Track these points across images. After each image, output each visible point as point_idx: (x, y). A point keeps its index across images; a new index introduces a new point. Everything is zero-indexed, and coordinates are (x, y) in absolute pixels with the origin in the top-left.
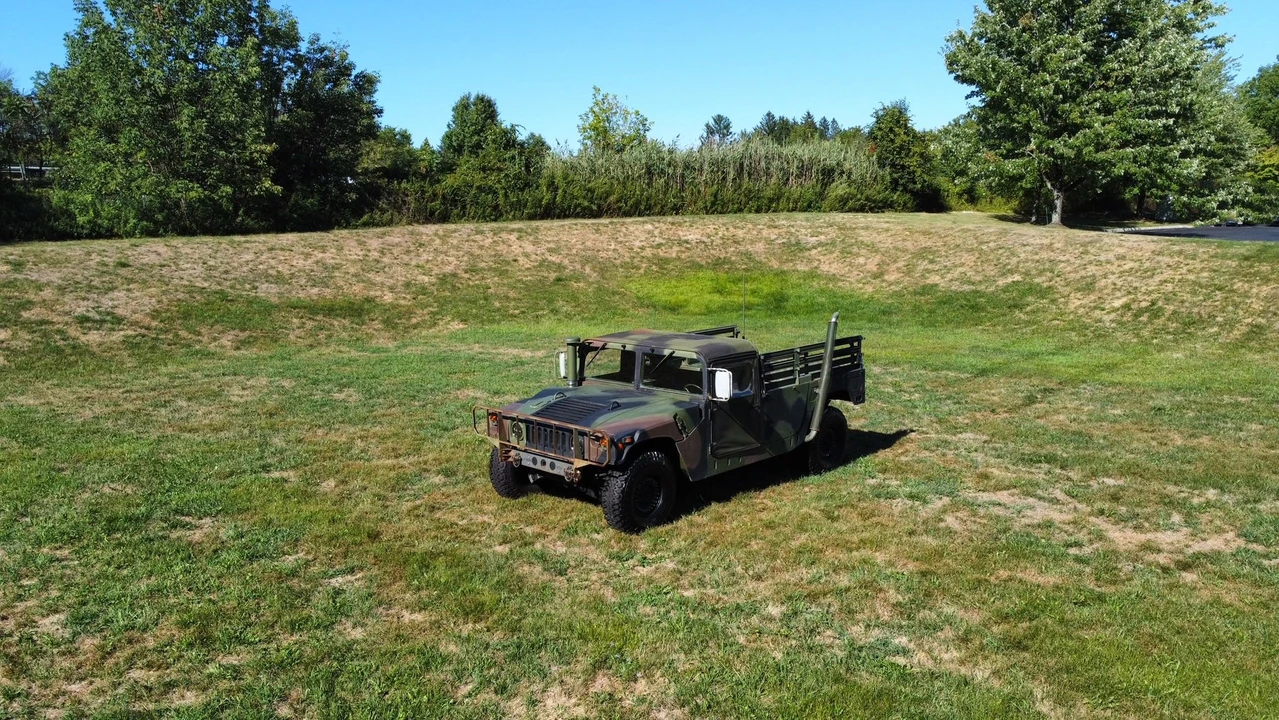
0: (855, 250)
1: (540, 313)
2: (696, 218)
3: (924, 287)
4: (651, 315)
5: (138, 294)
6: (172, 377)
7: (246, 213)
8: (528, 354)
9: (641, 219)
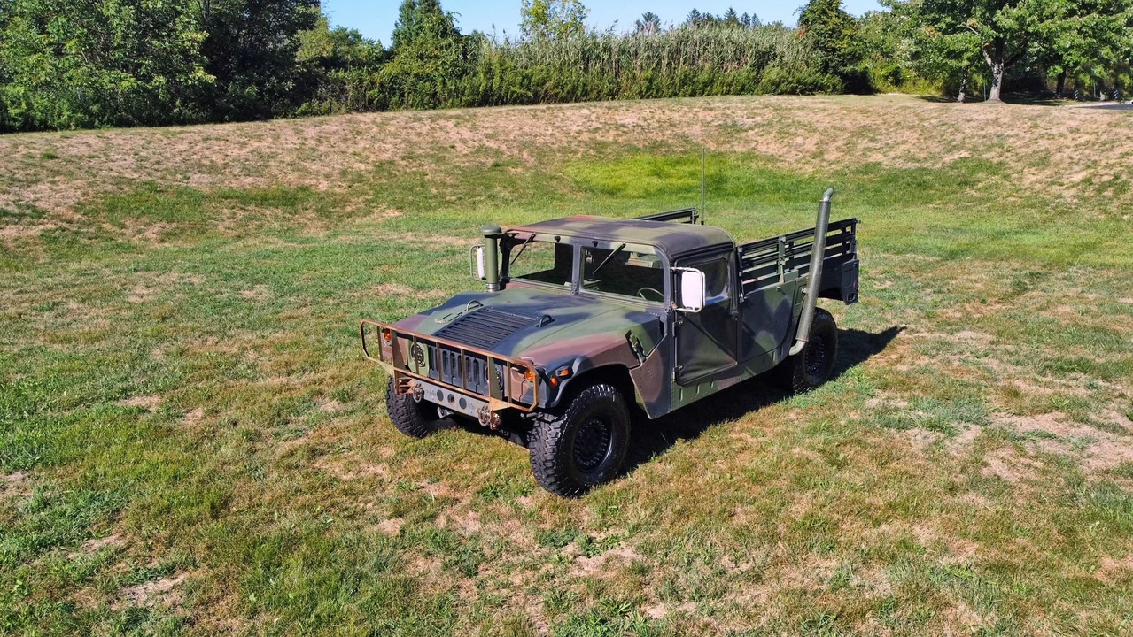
0: (793, 130)
1: (478, 199)
2: (632, 103)
3: (867, 165)
4: (589, 199)
5: (63, 186)
6: (80, 273)
7: (184, 102)
8: (462, 242)
9: (577, 104)
